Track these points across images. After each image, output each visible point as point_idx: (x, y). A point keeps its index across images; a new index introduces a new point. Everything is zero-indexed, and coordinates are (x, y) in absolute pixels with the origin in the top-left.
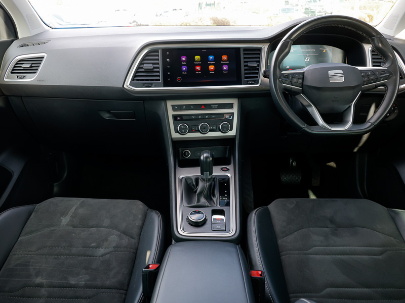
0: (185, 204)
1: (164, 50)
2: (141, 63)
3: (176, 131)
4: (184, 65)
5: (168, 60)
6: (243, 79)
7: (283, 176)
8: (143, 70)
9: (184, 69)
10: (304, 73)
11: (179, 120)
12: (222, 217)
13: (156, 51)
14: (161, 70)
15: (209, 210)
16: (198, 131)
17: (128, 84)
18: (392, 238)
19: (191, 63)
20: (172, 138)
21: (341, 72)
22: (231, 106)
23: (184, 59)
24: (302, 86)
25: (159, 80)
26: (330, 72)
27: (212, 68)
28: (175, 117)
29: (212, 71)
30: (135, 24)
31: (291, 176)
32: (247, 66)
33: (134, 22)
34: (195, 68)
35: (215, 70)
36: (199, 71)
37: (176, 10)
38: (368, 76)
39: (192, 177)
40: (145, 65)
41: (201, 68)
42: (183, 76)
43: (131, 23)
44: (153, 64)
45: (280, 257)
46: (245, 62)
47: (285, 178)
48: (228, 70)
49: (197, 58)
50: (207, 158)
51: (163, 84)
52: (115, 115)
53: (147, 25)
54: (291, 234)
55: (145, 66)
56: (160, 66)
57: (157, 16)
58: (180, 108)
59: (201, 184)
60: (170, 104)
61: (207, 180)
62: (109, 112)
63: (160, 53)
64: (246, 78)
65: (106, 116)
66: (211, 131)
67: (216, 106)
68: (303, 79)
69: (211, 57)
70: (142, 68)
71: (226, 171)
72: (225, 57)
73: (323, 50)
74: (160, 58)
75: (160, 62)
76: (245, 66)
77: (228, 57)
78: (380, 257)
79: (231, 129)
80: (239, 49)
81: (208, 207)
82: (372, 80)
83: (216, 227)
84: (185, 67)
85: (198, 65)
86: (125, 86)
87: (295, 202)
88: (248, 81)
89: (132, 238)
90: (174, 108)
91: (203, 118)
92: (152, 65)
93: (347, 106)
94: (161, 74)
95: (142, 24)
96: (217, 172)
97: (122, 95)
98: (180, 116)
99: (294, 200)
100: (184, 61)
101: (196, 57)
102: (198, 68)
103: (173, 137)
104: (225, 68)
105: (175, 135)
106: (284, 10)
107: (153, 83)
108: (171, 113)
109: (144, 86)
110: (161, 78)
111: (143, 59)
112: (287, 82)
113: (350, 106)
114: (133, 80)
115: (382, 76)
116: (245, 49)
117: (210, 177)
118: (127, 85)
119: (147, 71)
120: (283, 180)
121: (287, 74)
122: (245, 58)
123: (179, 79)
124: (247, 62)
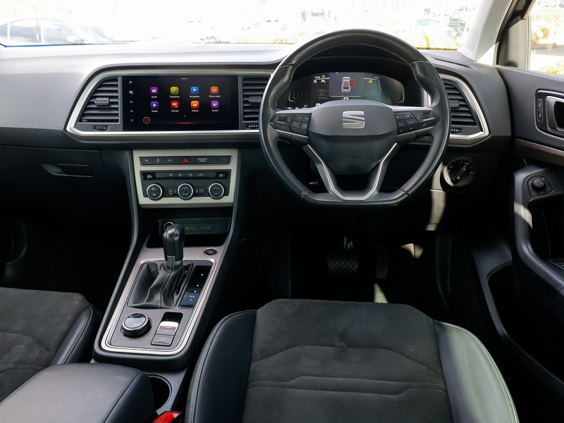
0: (131, 303)
1: (125, 78)
2: (92, 96)
3: (145, 195)
4: (154, 100)
5: (131, 92)
6: (242, 122)
7: (331, 262)
8: (95, 106)
9: (154, 105)
10: (311, 114)
11: (150, 179)
12: (175, 324)
13: (115, 79)
14: (120, 106)
15: (161, 313)
16: (176, 195)
17: (73, 126)
18: (424, 368)
19: (164, 96)
20: (138, 205)
21: (362, 113)
22: (227, 160)
23: (154, 91)
24: (308, 133)
25: (117, 121)
26: (346, 114)
27: (195, 104)
28: (144, 174)
29: (195, 108)
30: (213, 40)
31: (343, 263)
32: (247, 102)
33: (212, 37)
34: (170, 105)
35: (200, 107)
36: (176, 109)
37: (270, 21)
38: (405, 120)
39: (157, 263)
40: (98, 99)
41: (179, 105)
42: (152, 116)
43: (203, 40)
44: (110, 97)
45: (246, 388)
46: (244, 96)
47: (334, 265)
48: (220, 107)
49: (174, 89)
50: (172, 235)
51: (122, 127)
52: (64, 169)
53: (229, 43)
54: (275, 354)
55: (98, 101)
56: (120, 100)
57: (243, 29)
58: (152, 161)
59: (161, 274)
60: (137, 155)
61: (172, 268)
62: (55, 164)
63: (119, 83)
64: (245, 119)
65: (54, 171)
66: (195, 195)
67: (204, 160)
68: (309, 122)
69: (194, 89)
70: (93, 103)
71: (212, 254)
72: (214, 90)
73: (369, 80)
74: (119, 89)
75: (119, 94)
76: (245, 102)
77: (219, 90)
78: (395, 397)
79: (226, 193)
80: (235, 77)
81: (161, 308)
82: (411, 126)
83: (158, 339)
84: (157, 102)
85: (175, 100)
86: (68, 129)
87: (298, 306)
88: (248, 124)
89: (48, 349)
90: (143, 161)
91: (185, 177)
92: (107, 99)
93: (375, 164)
94: (120, 112)
95: (222, 41)
96: (193, 255)
97: (64, 141)
98: (153, 173)
99: (297, 302)
100: (154, 94)
101: (172, 88)
102: (175, 104)
103: (140, 203)
104: (214, 105)
105: (144, 201)
106: (420, 22)
107: (109, 125)
108: (139, 168)
109: (95, 128)
110: (120, 118)
111: (95, 91)
112: (283, 127)
113: (378, 165)
114: (80, 119)
115: (425, 120)
116: (246, 78)
117: (178, 263)
118: (71, 127)
119: (101, 107)
120: (332, 269)
121: (284, 116)
122: (244, 90)
123: (147, 120)
124: (248, 96)
